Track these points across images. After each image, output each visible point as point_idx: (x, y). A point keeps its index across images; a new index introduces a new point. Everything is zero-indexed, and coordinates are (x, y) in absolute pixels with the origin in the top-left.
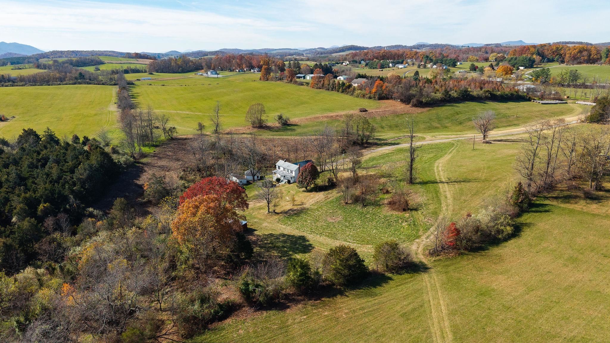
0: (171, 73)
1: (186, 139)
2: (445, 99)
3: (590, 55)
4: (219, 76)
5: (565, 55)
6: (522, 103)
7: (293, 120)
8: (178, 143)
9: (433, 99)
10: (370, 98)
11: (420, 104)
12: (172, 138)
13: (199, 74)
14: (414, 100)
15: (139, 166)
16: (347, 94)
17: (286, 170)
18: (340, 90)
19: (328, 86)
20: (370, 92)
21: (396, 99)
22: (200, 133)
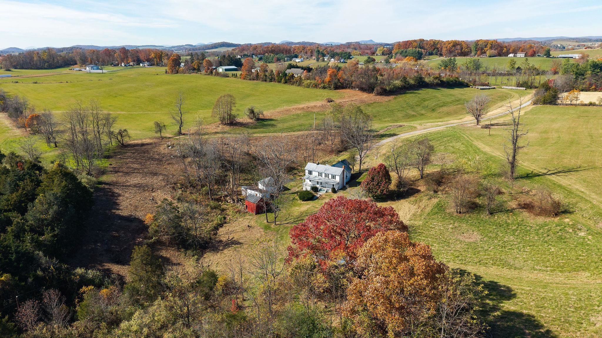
0: (34, 69)
1: (143, 145)
2: (404, 86)
3: (462, 49)
4: (104, 71)
5: (441, 49)
6: (465, 89)
7: (267, 114)
8: (137, 150)
9: (395, 87)
10: (324, 88)
11: (385, 92)
12: (123, 144)
13: (75, 69)
14: (378, 89)
15: (104, 189)
16: (292, 85)
17: (323, 175)
18: (283, 80)
19: (265, 77)
20: (323, 82)
21: (355, 88)
22: (159, 135)
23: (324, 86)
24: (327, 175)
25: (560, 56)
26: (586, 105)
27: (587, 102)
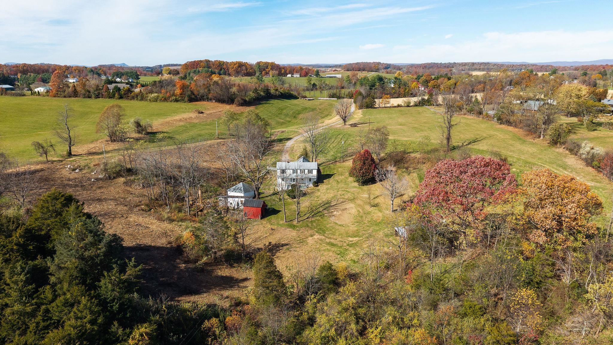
3: (247, 69)
5: (228, 69)
9: (251, 98)
10: (176, 101)
11: (245, 103)
14: (239, 99)
17: (299, 171)
18: (116, 95)
19: (88, 93)
20: (174, 95)
21: (211, 100)
22: (45, 159)
23: (176, 99)
24: (303, 171)
25: (327, 76)
26: (395, 107)
27: (396, 105)
